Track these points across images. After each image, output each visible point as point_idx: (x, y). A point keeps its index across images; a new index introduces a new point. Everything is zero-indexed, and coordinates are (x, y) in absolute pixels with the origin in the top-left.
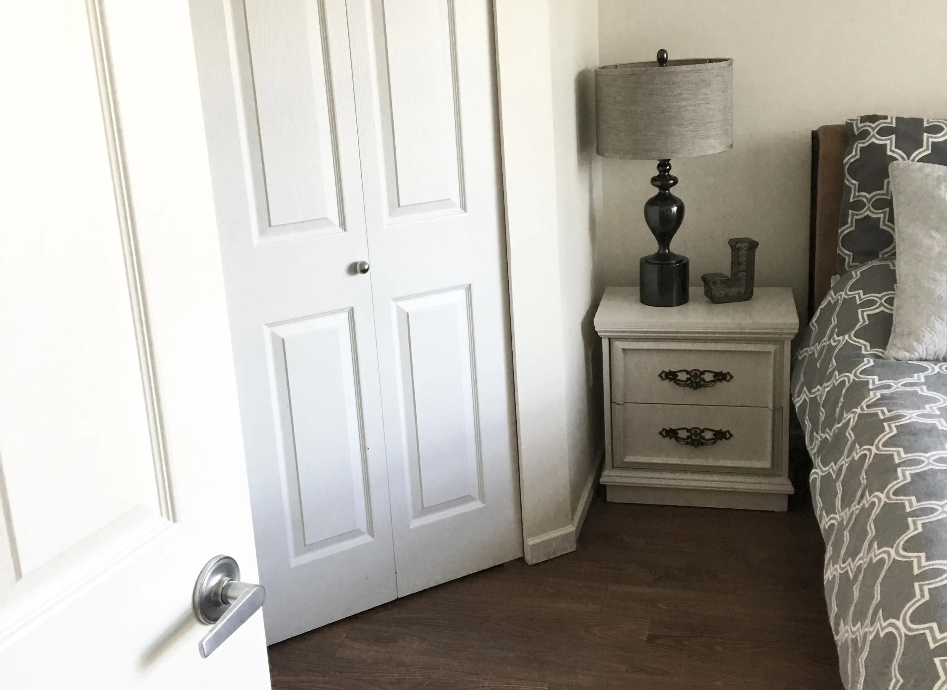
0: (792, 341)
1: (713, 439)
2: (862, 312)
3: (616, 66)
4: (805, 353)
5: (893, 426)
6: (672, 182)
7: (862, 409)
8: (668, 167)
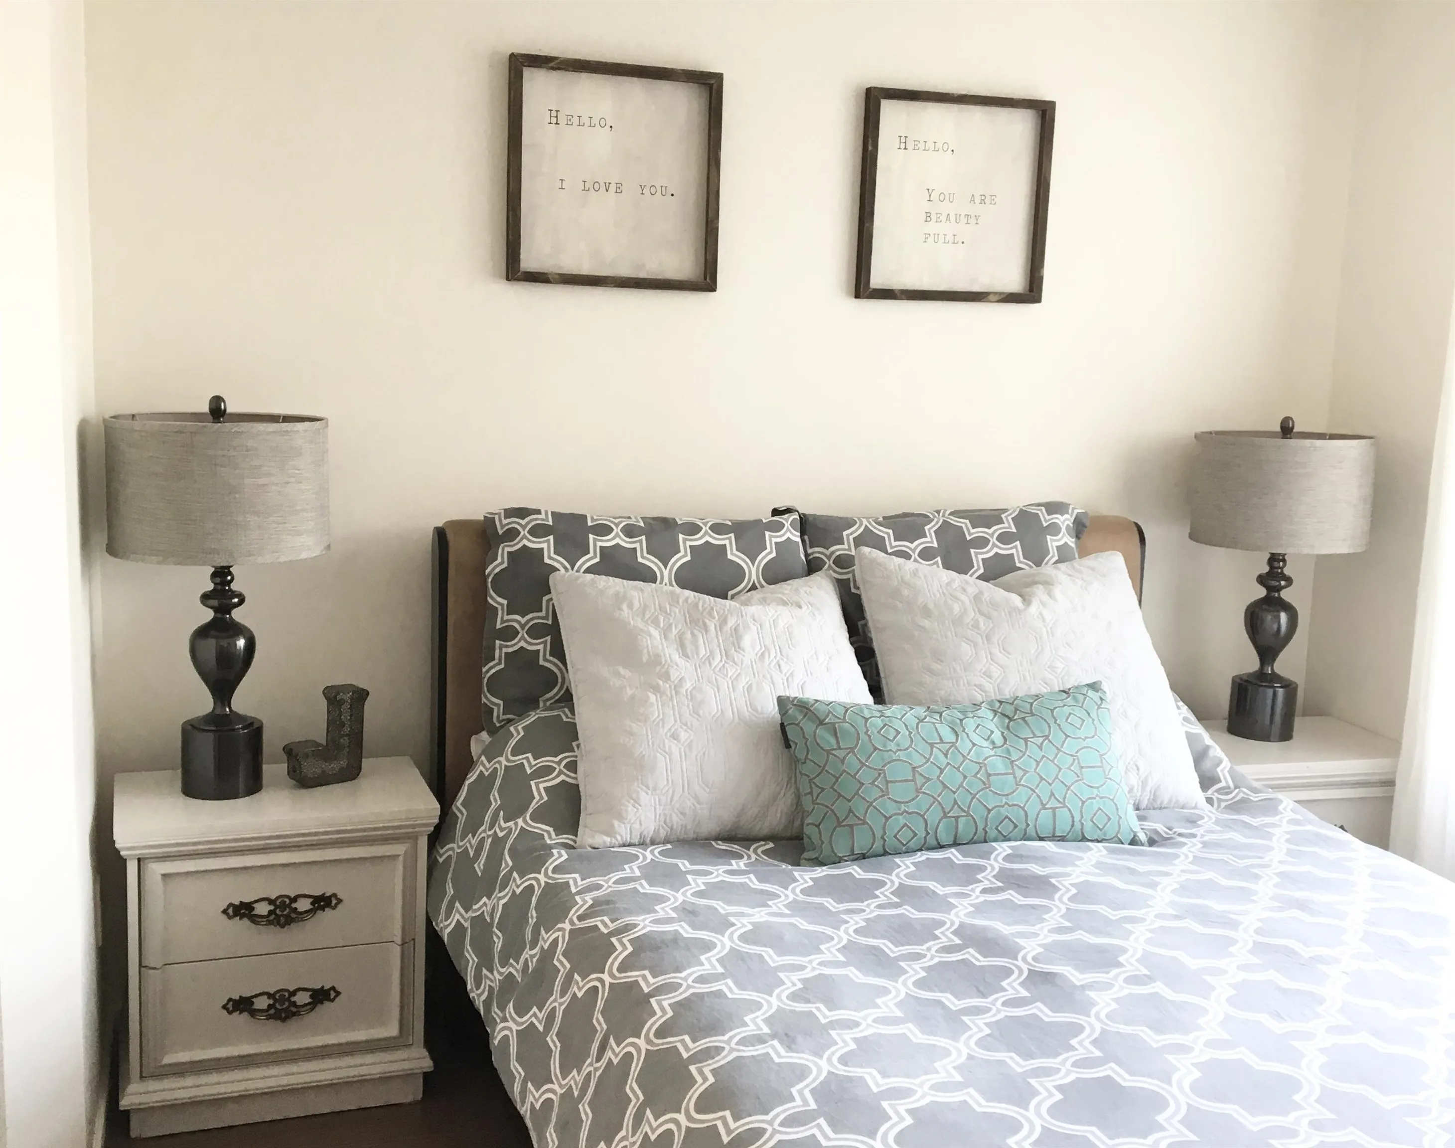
0: (429, 835)
1: (309, 1004)
2: (537, 784)
3: (133, 416)
4: (449, 851)
5: (625, 940)
6: (236, 600)
7: (572, 923)
8: (229, 578)
